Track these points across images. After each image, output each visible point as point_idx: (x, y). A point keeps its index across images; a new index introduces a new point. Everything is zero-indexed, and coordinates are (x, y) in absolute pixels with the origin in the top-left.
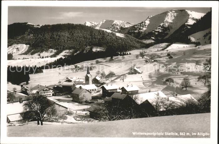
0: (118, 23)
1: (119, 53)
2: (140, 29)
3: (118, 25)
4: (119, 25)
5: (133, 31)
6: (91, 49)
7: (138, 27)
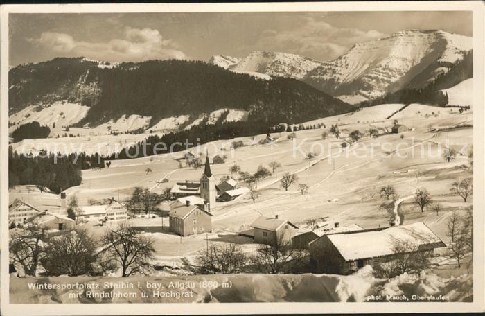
0: (286, 59)
1: (286, 125)
2: (334, 72)
3: (284, 63)
4: (287, 63)
5: (318, 76)
6: (224, 116)
7: (329, 69)
